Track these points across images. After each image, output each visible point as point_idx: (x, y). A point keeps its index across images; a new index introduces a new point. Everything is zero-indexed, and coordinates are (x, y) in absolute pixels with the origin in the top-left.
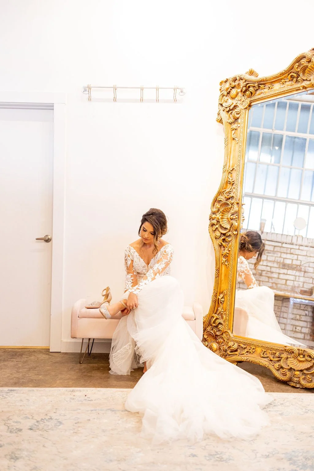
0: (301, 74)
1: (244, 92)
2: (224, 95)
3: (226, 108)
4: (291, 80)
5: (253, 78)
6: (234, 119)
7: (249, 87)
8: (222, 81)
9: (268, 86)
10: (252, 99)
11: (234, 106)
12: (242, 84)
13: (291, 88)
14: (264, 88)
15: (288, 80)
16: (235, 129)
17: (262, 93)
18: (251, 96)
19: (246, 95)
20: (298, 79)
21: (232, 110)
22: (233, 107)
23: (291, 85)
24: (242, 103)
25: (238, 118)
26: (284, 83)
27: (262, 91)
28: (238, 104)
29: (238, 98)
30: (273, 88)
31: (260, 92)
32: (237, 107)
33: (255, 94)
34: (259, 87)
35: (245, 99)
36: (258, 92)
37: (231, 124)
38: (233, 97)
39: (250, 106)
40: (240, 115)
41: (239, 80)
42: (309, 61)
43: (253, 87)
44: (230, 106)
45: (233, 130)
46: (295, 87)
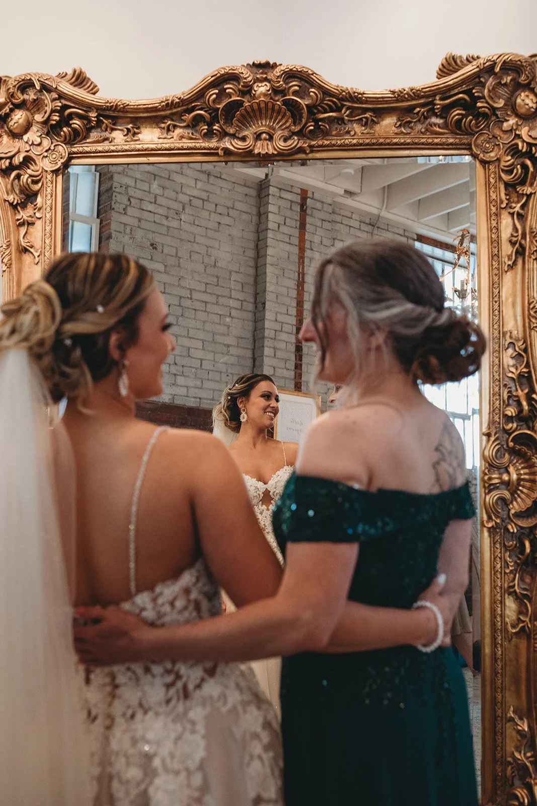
0: (222, 120)
1: (52, 127)
4: (191, 125)
5: (80, 93)
6: (22, 191)
7: (71, 116)
9: (124, 124)
10: (77, 148)
11: (25, 158)
12: (50, 103)
13: (190, 145)
14: (113, 130)
15: (184, 124)
16: (26, 223)
17: (107, 139)
18: (74, 141)
19: (59, 135)
20: (215, 127)
21: (18, 167)
22: (21, 160)
23: (191, 139)
24: (46, 154)
25: (35, 194)
26: (171, 128)
27: (107, 134)
28: (30, 154)
29: (33, 136)
30: (138, 133)
31: (101, 136)
32: (32, 165)
33: (85, 138)
34: (99, 123)
35: (52, 143)
36: (94, 135)
37: (14, 207)
38: (16, 131)
39: (66, 165)
40: (40, 185)
41: (40, 91)
42: (247, 90)
43: (80, 117)
44: (14, 156)
45: (22, 225)
46: (203, 145)
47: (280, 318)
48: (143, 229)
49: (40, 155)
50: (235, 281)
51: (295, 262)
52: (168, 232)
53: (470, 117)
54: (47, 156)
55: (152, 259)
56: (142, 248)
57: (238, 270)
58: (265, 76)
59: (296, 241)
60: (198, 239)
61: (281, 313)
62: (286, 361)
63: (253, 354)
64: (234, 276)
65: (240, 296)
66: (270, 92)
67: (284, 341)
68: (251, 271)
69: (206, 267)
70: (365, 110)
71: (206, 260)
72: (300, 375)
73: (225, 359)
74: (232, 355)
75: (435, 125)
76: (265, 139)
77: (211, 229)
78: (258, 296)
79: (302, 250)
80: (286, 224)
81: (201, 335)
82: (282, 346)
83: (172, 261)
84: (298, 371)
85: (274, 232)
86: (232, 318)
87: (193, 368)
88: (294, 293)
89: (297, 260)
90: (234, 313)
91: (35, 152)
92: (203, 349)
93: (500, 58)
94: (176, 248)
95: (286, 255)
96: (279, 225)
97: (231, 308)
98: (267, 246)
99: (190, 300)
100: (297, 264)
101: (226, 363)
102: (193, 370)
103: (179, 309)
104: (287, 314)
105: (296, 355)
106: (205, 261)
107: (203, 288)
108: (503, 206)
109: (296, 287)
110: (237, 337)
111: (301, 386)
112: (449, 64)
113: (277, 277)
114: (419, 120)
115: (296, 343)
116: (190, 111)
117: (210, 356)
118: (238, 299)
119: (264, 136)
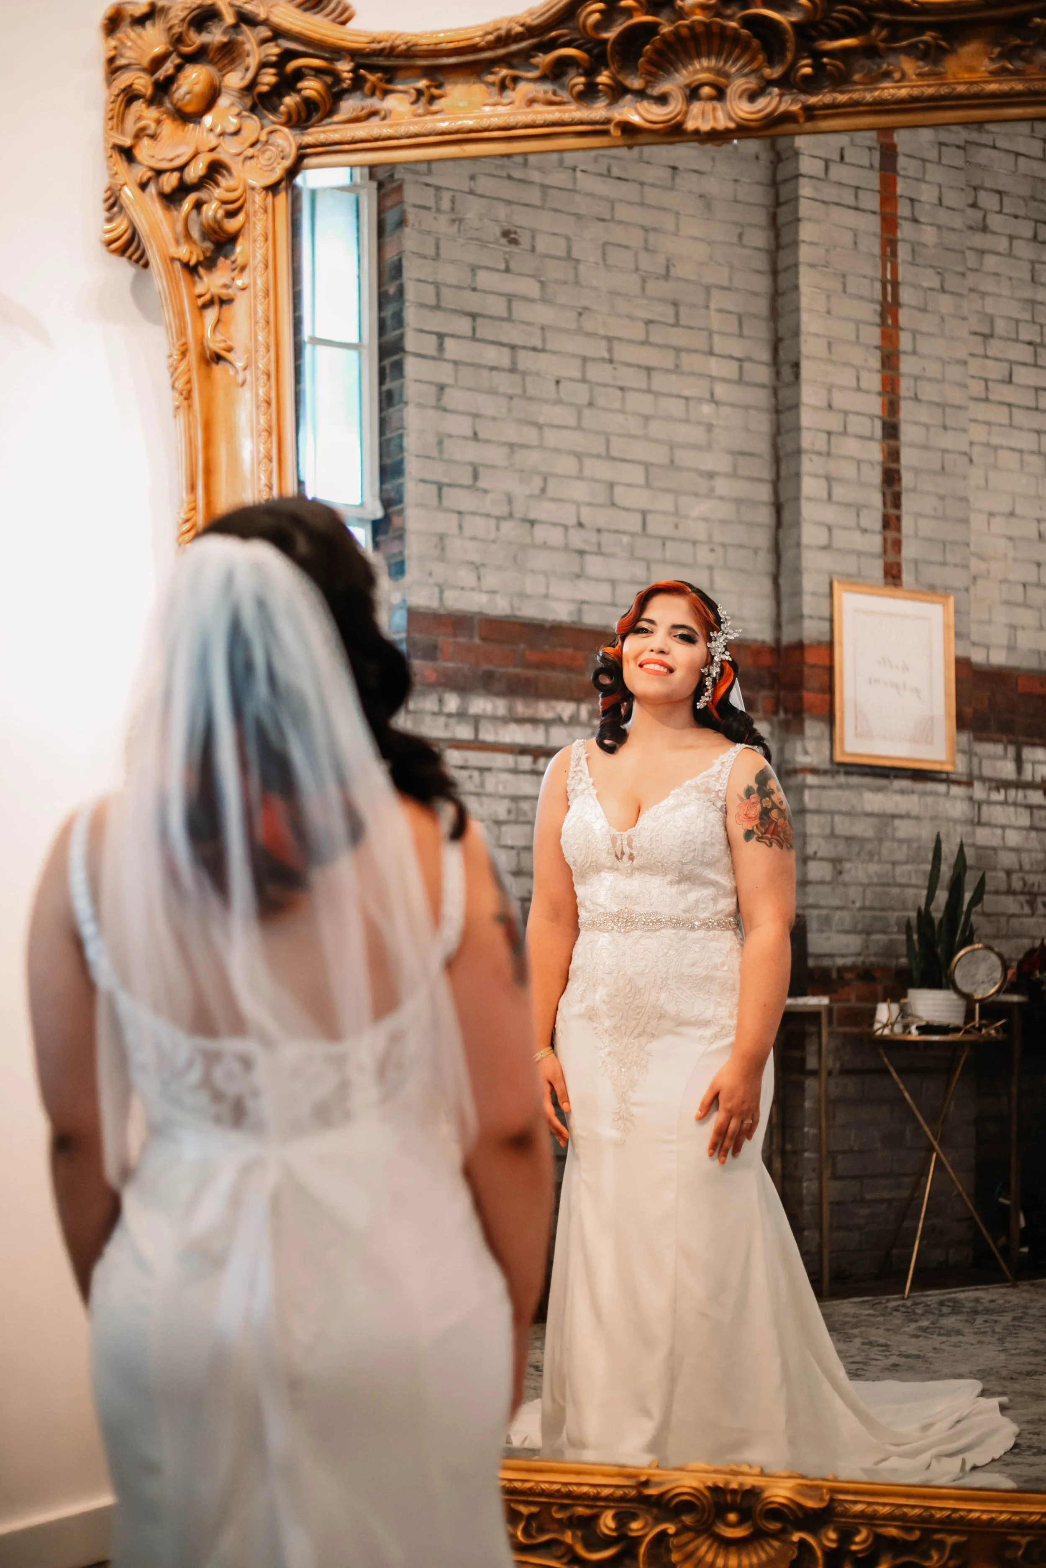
0: (614, 61)
1: (262, 96)
2: (135, 96)
3: (159, 173)
4: (550, 75)
5: (317, 25)
7: (299, 74)
8: (118, 14)
9: (410, 81)
10: (315, 135)
11: (209, 165)
12: (255, 48)
13: (550, 116)
14: (386, 93)
15: (537, 74)
16: (217, 301)
17: (375, 113)
18: (307, 120)
19: (274, 110)
20: (601, 79)
21: (198, 186)
22: (202, 171)
23: (551, 103)
24: (250, 152)
25: (233, 239)
26: (507, 83)
27: (375, 103)
28: (222, 155)
29: (223, 115)
30: (440, 97)
31: (363, 109)
32: (223, 176)
33: (332, 111)
34: (358, 83)
35: (262, 128)
36: (349, 106)
37: (192, 270)
38: (189, 109)
39: (293, 172)
40: (241, 218)
41: (235, 26)
43: (318, 72)
44: (187, 164)
45: (206, 306)
46: (578, 115)
47: (840, 400)
48: (482, 196)
49: (239, 154)
50: (720, 310)
51: (874, 256)
52: (544, 199)
54: (252, 157)
55: (507, 270)
56: (483, 244)
57: (725, 283)
59: (872, 202)
60: (622, 212)
61: (842, 388)
62: (858, 508)
63: (776, 492)
64: (718, 300)
65: (737, 348)
67: (851, 458)
68: (762, 284)
69: (644, 280)
70: (921, 28)
71: (646, 262)
72: (897, 545)
73: (702, 508)
74: (721, 498)
76: (711, 98)
77: (653, 185)
78: (782, 347)
79: (889, 223)
80: (847, 159)
81: (641, 451)
82: (849, 471)
83: (556, 271)
84: (891, 534)
85: (815, 182)
86: (716, 403)
87: (624, 533)
88: (873, 335)
89: (877, 250)
90: (721, 391)
91: (228, 150)
92: (648, 485)
94: (568, 239)
95: (848, 238)
96: (827, 162)
97: (712, 378)
98: (798, 220)
99: (608, 367)
100: (878, 261)
101: (705, 520)
102: (625, 539)
103: (584, 387)
104: (859, 389)
105: (884, 495)
106: (643, 266)
107: (637, 331)
109: (878, 320)
110: (733, 453)
111: (899, 572)
113: (828, 297)
115: (883, 463)
116: (548, 47)
117: (666, 503)
118: (731, 357)
119: (706, 91)
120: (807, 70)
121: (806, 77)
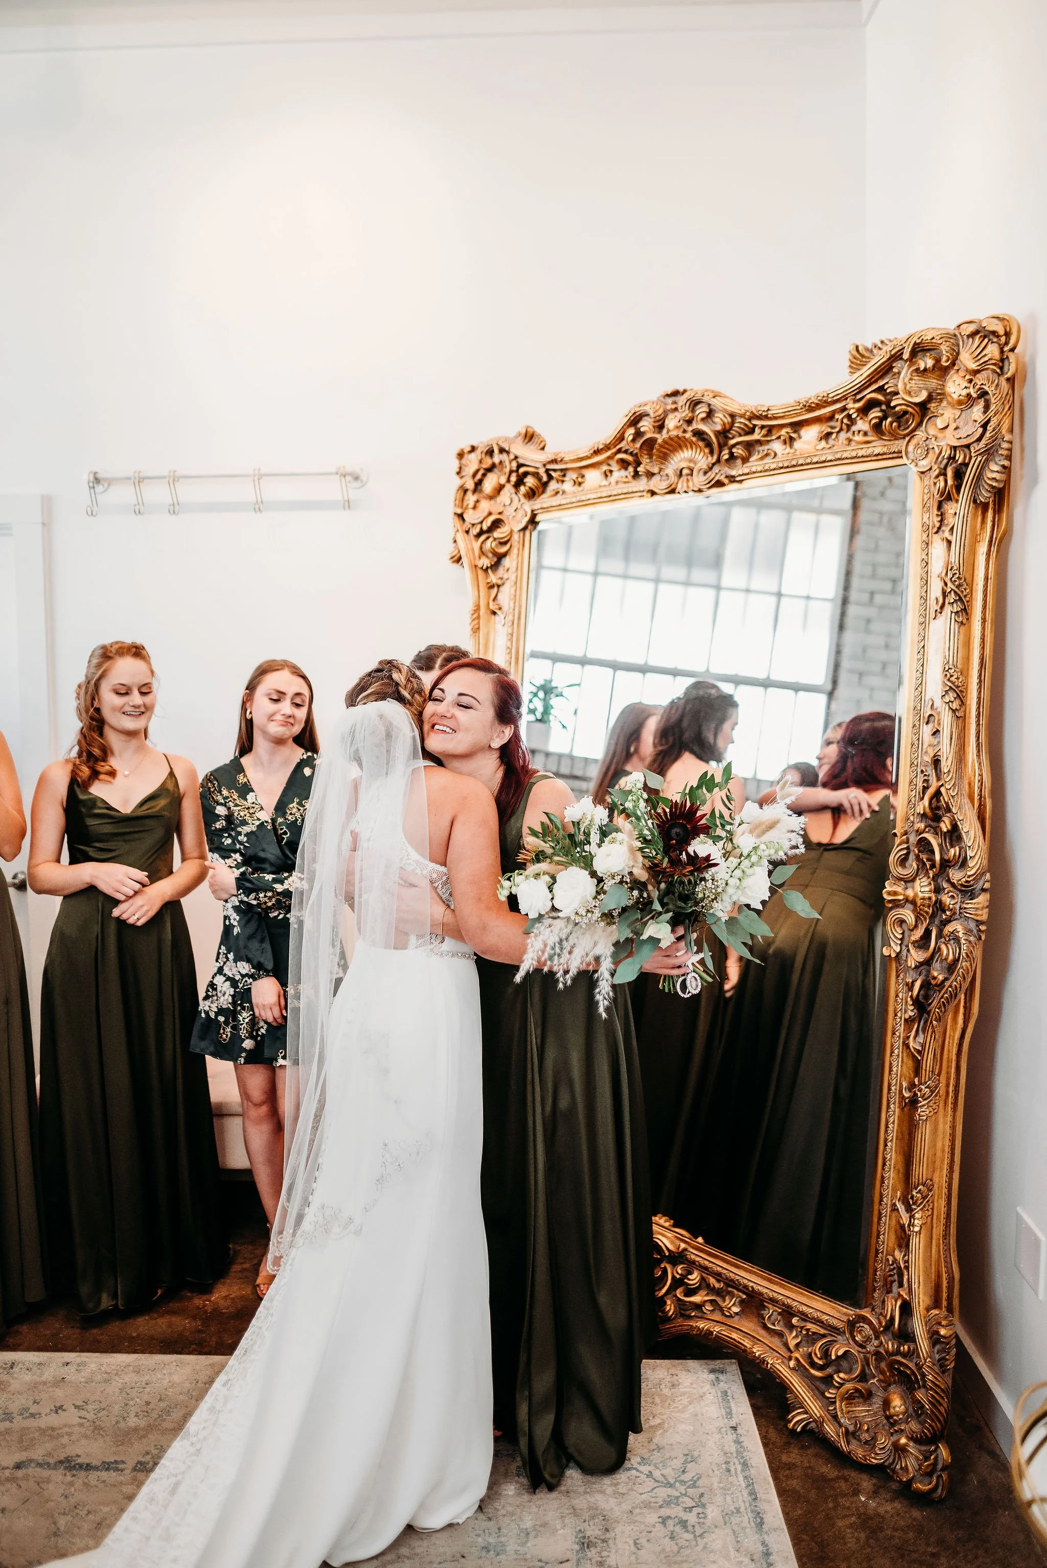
0: (645, 460)
1: (516, 484)
2: (466, 491)
3: (473, 525)
4: (622, 470)
5: (529, 451)
6: (495, 553)
7: (526, 474)
8: (462, 450)
9: (571, 476)
10: (537, 504)
11: (493, 522)
12: (508, 464)
13: (625, 491)
14: (563, 481)
15: (617, 469)
16: (496, 586)
17: (557, 493)
18: (533, 498)
19: (520, 494)
20: (639, 469)
21: (488, 531)
22: (490, 523)
23: (625, 482)
24: (515, 512)
25: (505, 555)
26: (609, 474)
27: (560, 488)
28: (501, 515)
29: (505, 497)
30: (585, 483)
31: (556, 490)
32: (499, 526)
33: (543, 492)
34: (550, 478)
35: (519, 499)
36: (549, 490)
37: (486, 570)
38: (490, 494)
39: (534, 523)
40: (508, 546)
41: (500, 454)
42: (660, 427)
43: (533, 474)
44: (484, 521)
45: (493, 587)
46: (635, 490)
49: (509, 515)
53: (889, 420)
54: (515, 516)
58: (674, 406)
66: (681, 422)
70: (782, 426)
75: (859, 432)
76: (687, 475)
91: (505, 513)
93: (909, 340)
108: (935, 530)
112: (854, 358)
114: (841, 429)
116: (617, 453)
119: (685, 472)
120: (726, 457)
121: (727, 460)
